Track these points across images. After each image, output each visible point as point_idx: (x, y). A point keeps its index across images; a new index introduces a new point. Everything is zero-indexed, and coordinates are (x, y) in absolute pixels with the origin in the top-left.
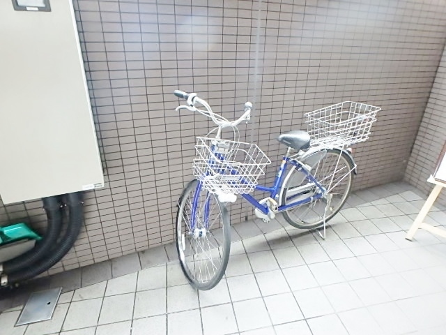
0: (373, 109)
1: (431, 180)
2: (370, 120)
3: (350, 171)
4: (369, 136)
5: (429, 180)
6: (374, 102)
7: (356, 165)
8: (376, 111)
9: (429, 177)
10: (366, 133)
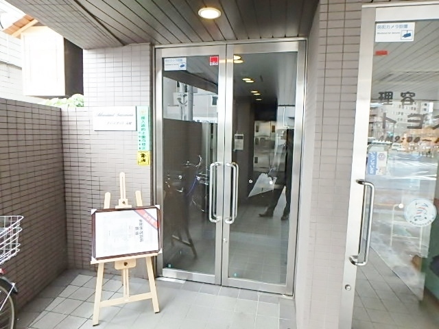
0: (15, 219)
1: (93, 261)
2: (15, 231)
3: (9, 295)
4: (18, 248)
5: (92, 263)
6: (12, 212)
7: (13, 284)
8: (18, 221)
9: (91, 259)
10: (14, 246)
